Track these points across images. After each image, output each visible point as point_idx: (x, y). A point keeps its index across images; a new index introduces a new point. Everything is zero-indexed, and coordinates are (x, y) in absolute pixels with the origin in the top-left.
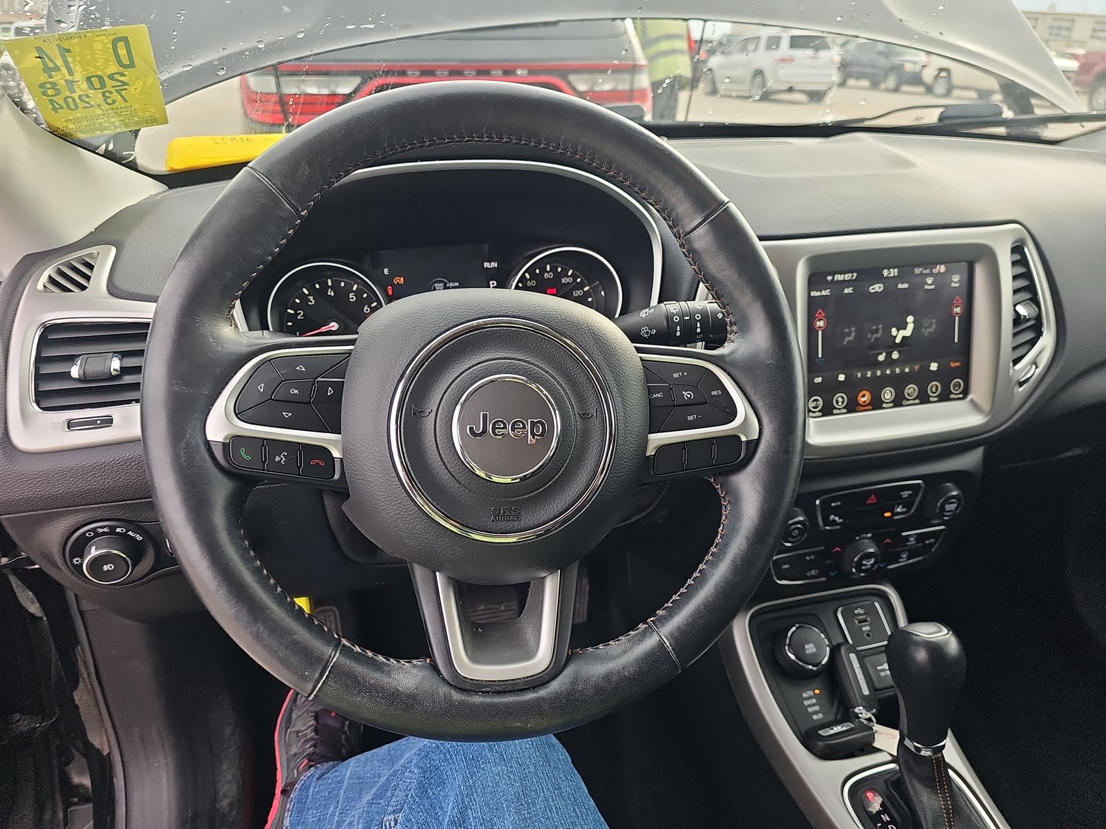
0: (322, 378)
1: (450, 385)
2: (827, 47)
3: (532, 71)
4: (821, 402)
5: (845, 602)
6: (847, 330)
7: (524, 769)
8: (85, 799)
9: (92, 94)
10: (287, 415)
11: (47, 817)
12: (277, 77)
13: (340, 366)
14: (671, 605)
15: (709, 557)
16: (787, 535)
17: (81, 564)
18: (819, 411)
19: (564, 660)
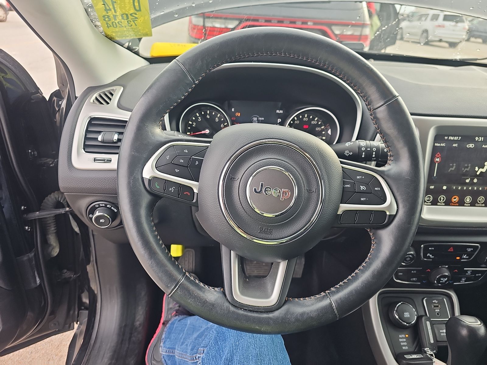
0: (194, 156)
1: (248, 168)
2: (462, 21)
3: (315, 23)
4: (431, 198)
5: (428, 295)
6: (451, 165)
7: (262, 343)
8: (86, 309)
9: (123, 21)
10: (177, 171)
11: (71, 312)
12: (204, 19)
13: (202, 152)
14: (338, 287)
15: (361, 267)
16: (404, 260)
17: (92, 217)
18: (430, 202)
19: (283, 303)
